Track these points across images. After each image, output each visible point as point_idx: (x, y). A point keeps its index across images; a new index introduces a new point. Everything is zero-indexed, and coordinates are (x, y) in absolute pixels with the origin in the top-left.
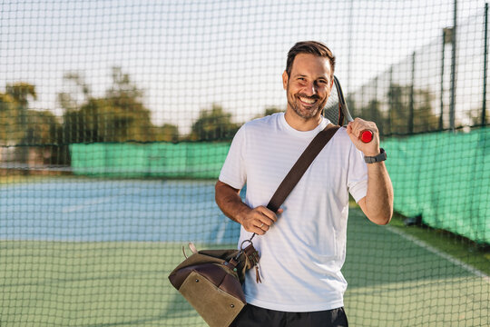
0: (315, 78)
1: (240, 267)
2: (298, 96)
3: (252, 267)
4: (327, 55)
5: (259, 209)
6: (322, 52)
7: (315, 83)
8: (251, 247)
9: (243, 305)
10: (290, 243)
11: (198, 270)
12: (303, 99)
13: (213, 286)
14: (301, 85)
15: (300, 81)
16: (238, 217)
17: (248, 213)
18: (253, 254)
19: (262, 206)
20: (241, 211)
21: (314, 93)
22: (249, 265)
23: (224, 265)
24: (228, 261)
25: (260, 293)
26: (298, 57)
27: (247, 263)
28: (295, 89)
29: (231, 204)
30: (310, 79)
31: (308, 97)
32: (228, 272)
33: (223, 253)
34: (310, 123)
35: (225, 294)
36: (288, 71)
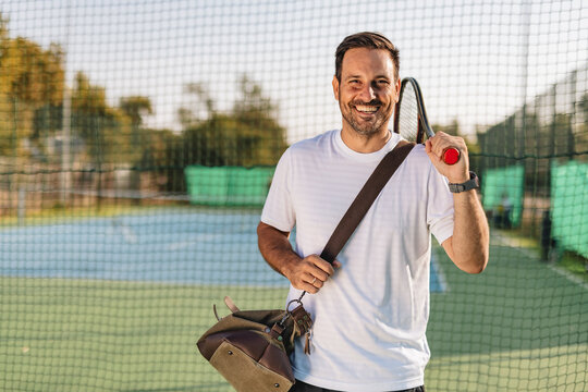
0: (372, 78)
1: (286, 335)
2: (353, 105)
3: (303, 334)
4: (386, 47)
5: (310, 260)
6: (378, 43)
7: (374, 84)
8: (301, 309)
9: (291, 385)
10: (352, 303)
11: (231, 339)
12: (359, 108)
13: (250, 360)
14: (355, 89)
15: (354, 84)
16: (283, 269)
17: (296, 264)
18: (304, 318)
19: (314, 256)
20: (288, 261)
21: (374, 97)
22: (299, 332)
23: (265, 332)
24: (270, 326)
25: (314, 367)
26: (348, 54)
27: (296, 329)
28: (348, 96)
29: (276, 252)
30: (366, 78)
31: (366, 104)
32: (271, 341)
33: (263, 315)
34: (374, 140)
35: (267, 371)
36: (338, 76)
